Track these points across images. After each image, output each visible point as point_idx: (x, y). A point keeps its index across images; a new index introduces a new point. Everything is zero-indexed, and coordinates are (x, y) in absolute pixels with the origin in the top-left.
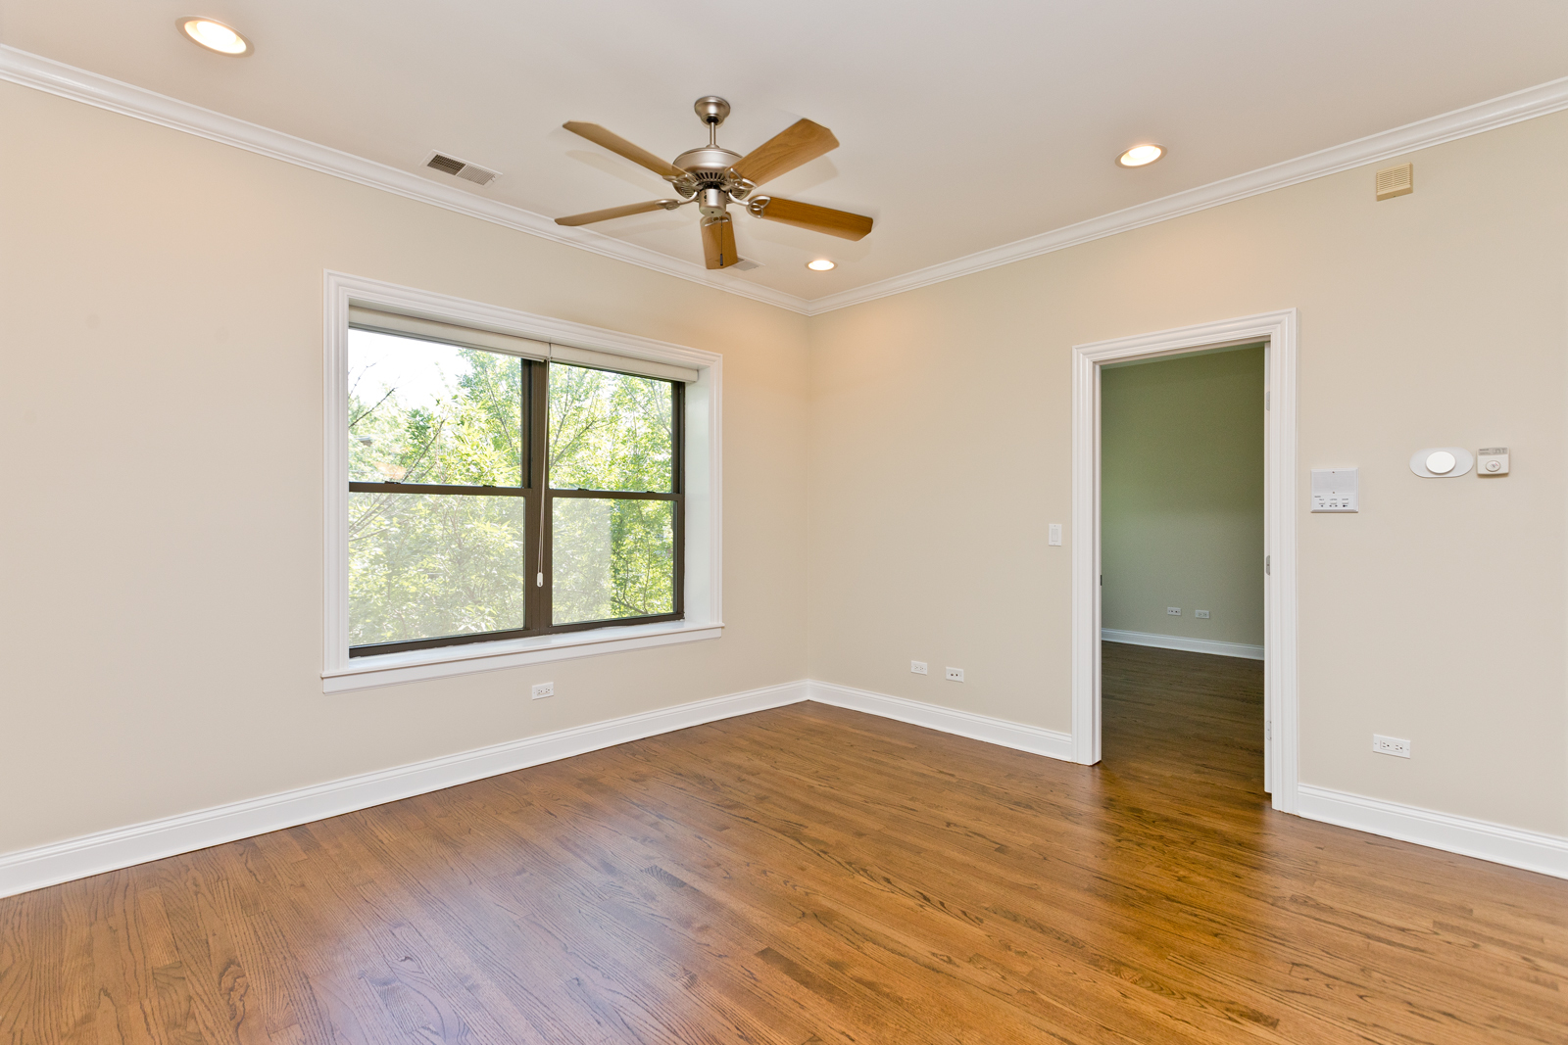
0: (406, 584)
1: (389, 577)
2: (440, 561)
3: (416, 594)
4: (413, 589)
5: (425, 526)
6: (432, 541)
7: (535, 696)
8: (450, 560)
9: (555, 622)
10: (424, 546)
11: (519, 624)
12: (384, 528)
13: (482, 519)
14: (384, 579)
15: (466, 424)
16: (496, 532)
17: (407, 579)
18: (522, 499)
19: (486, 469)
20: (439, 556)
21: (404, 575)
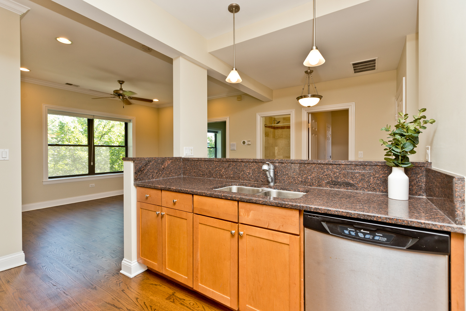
0: (59, 166)
1: (54, 165)
2: (69, 161)
3: (62, 169)
4: (61, 168)
5: (64, 153)
6: (66, 156)
7: (90, 187)
8: (71, 161)
9: (96, 172)
10: (63, 157)
11: (87, 173)
12: (53, 153)
13: (80, 151)
14: (53, 166)
15: (75, 128)
16: (83, 154)
17: (59, 165)
18: (88, 147)
19: (80, 140)
20: (68, 160)
21: (59, 164)
